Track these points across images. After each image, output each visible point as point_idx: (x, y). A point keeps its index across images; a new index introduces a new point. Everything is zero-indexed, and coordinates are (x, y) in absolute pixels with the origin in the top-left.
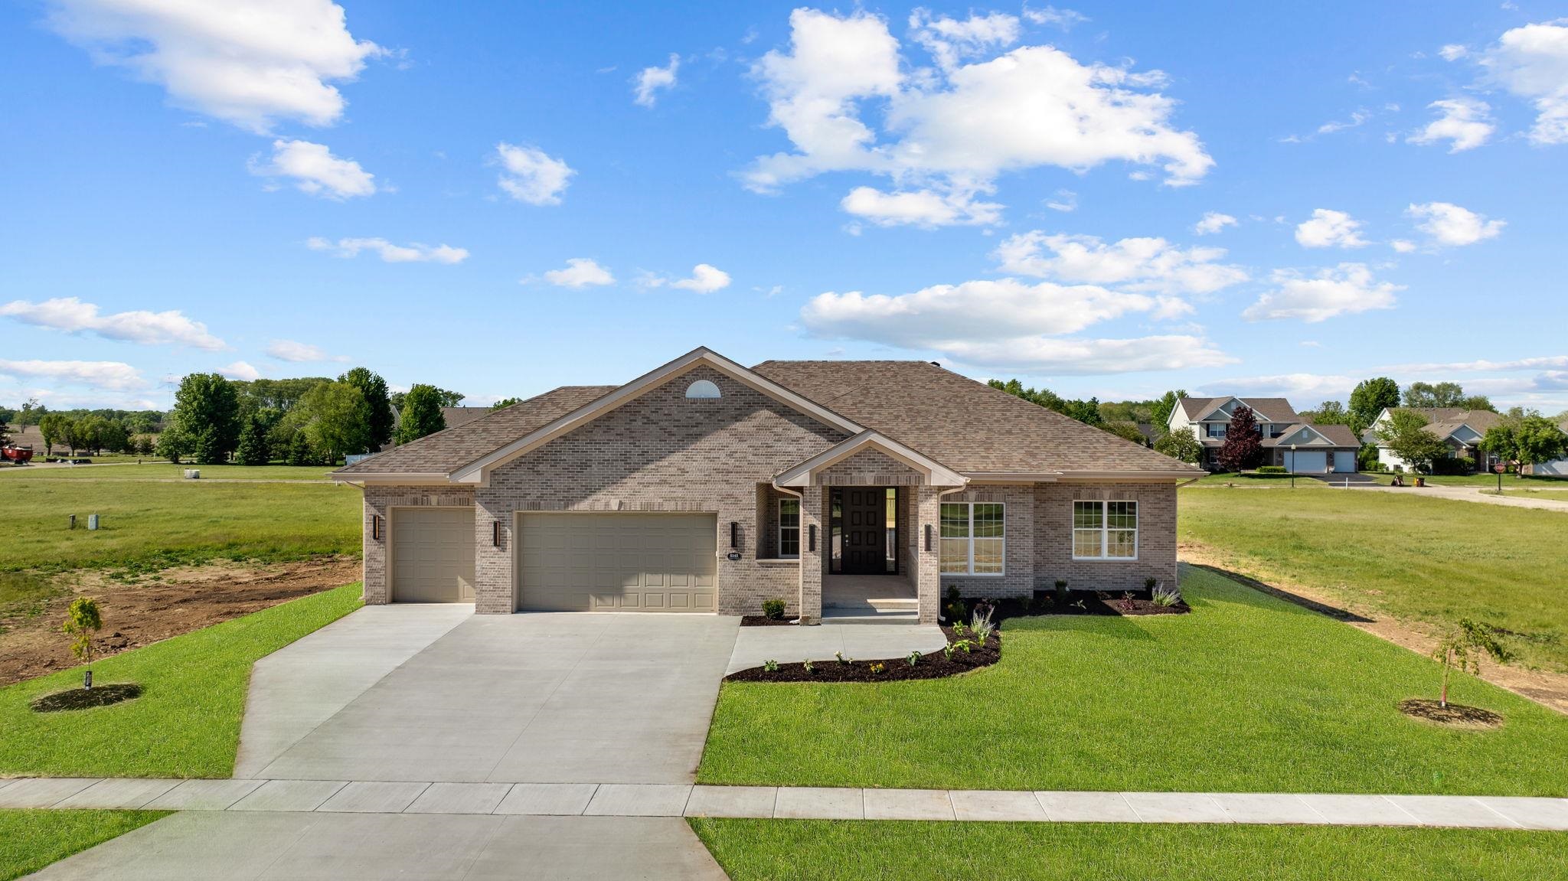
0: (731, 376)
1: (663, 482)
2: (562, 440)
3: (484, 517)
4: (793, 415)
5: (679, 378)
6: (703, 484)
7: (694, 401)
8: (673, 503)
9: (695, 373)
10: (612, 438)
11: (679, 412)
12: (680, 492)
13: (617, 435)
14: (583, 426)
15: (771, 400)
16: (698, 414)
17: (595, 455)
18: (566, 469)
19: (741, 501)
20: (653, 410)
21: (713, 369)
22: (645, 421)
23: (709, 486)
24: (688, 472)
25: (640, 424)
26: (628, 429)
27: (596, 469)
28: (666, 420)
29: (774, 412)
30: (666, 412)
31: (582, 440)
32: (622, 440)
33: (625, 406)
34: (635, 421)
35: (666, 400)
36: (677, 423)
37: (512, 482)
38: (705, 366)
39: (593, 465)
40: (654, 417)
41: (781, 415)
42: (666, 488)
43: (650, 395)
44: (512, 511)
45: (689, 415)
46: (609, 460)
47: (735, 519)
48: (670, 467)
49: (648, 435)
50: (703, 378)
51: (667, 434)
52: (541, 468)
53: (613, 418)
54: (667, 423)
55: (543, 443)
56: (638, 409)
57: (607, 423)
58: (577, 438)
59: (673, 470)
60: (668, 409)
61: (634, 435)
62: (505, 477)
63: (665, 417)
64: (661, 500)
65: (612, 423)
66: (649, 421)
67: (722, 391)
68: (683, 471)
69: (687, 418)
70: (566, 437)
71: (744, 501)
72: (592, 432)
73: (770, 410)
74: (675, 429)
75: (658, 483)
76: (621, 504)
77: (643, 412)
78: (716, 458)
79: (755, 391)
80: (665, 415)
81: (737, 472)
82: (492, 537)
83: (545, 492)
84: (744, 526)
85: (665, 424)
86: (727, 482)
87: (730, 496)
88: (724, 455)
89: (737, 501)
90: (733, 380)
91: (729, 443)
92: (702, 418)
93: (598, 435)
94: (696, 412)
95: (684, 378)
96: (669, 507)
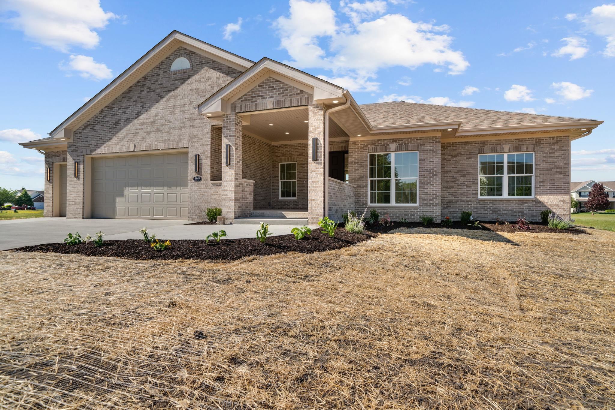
0: (197, 52)
1: (158, 130)
2: (106, 109)
3: (70, 161)
4: (235, 73)
5: (167, 58)
6: (179, 129)
7: (175, 73)
8: (163, 144)
9: (175, 54)
10: (131, 104)
11: (167, 81)
12: (166, 137)
13: (134, 101)
14: (117, 98)
15: (221, 64)
16: (177, 81)
17: (123, 116)
18: (108, 127)
19: (202, 139)
20: (153, 82)
21: (186, 49)
22: (148, 90)
23: (183, 130)
24: (171, 122)
25: (146, 92)
26: (139, 97)
27: (123, 126)
28: (160, 88)
29: (223, 73)
30: (160, 83)
31: (116, 107)
32: (136, 105)
33: (138, 82)
34: (143, 91)
35: (159, 75)
36: (165, 89)
37: (83, 138)
38: (181, 47)
39: (122, 123)
40: (153, 87)
41: (227, 74)
42: (159, 134)
43: (151, 73)
44: (84, 156)
45: (172, 83)
46: (129, 119)
47: (198, 153)
48: (161, 119)
49: (150, 99)
50: (180, 56)
51: (160, 97)
52: (97, 127)
53: (132, 91)
54: (159, 90)
55: (97, 112)
56: (144, 83)
57: (128, 95)
58: (114, 106)
59: (163, 121)
60: (161, 80)
61: (142, 100)
62: (80, 135)
63: (159, 86)
64: (156, 143)
65: (131, 94)
66: (151, 90)
67: (191, 62)
68: (169, 122)
69: (171, 85)
70: (108, 106)
71: (204, 140)
72: (121, 101)
73: (220, 72)
74: (164, 93)
75: (155, 131)
76: (135, 146)
77: (147, 85)
78: (187, 110)
79: (211, 60)
80: (159, 84)
81: (200, 119)
82: (74, 172)
83: (99, 142)
84: (202, 157)
85: (158, 91)
86: (193, 126)
87: (195, 136)
88: (192, 108)
89: (199, 139)
90: (197, 54)
91: (195, 99)
92: (179, 84)
93: (125, 104)
94: (176, 80)
95: (169, 58)
96: (161, 146)
